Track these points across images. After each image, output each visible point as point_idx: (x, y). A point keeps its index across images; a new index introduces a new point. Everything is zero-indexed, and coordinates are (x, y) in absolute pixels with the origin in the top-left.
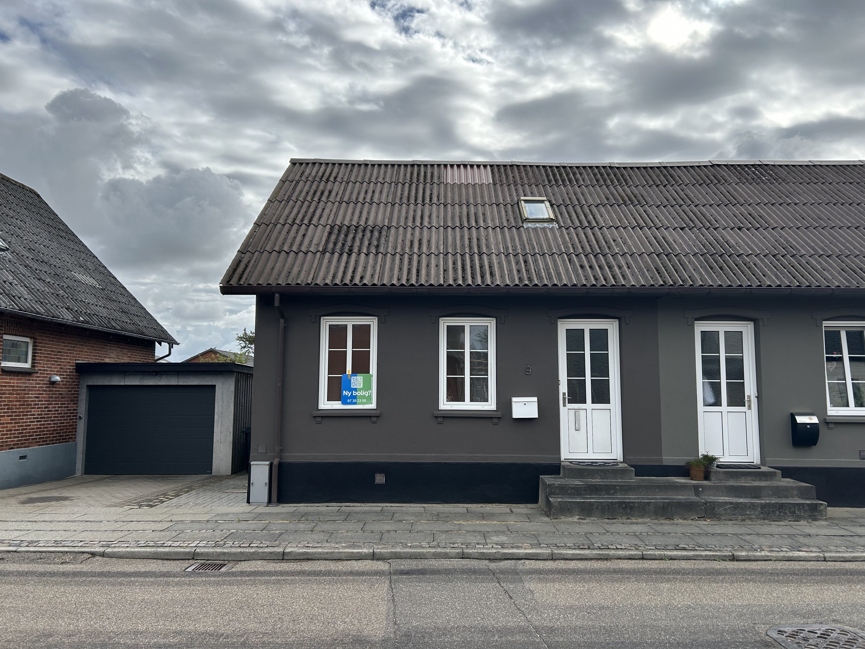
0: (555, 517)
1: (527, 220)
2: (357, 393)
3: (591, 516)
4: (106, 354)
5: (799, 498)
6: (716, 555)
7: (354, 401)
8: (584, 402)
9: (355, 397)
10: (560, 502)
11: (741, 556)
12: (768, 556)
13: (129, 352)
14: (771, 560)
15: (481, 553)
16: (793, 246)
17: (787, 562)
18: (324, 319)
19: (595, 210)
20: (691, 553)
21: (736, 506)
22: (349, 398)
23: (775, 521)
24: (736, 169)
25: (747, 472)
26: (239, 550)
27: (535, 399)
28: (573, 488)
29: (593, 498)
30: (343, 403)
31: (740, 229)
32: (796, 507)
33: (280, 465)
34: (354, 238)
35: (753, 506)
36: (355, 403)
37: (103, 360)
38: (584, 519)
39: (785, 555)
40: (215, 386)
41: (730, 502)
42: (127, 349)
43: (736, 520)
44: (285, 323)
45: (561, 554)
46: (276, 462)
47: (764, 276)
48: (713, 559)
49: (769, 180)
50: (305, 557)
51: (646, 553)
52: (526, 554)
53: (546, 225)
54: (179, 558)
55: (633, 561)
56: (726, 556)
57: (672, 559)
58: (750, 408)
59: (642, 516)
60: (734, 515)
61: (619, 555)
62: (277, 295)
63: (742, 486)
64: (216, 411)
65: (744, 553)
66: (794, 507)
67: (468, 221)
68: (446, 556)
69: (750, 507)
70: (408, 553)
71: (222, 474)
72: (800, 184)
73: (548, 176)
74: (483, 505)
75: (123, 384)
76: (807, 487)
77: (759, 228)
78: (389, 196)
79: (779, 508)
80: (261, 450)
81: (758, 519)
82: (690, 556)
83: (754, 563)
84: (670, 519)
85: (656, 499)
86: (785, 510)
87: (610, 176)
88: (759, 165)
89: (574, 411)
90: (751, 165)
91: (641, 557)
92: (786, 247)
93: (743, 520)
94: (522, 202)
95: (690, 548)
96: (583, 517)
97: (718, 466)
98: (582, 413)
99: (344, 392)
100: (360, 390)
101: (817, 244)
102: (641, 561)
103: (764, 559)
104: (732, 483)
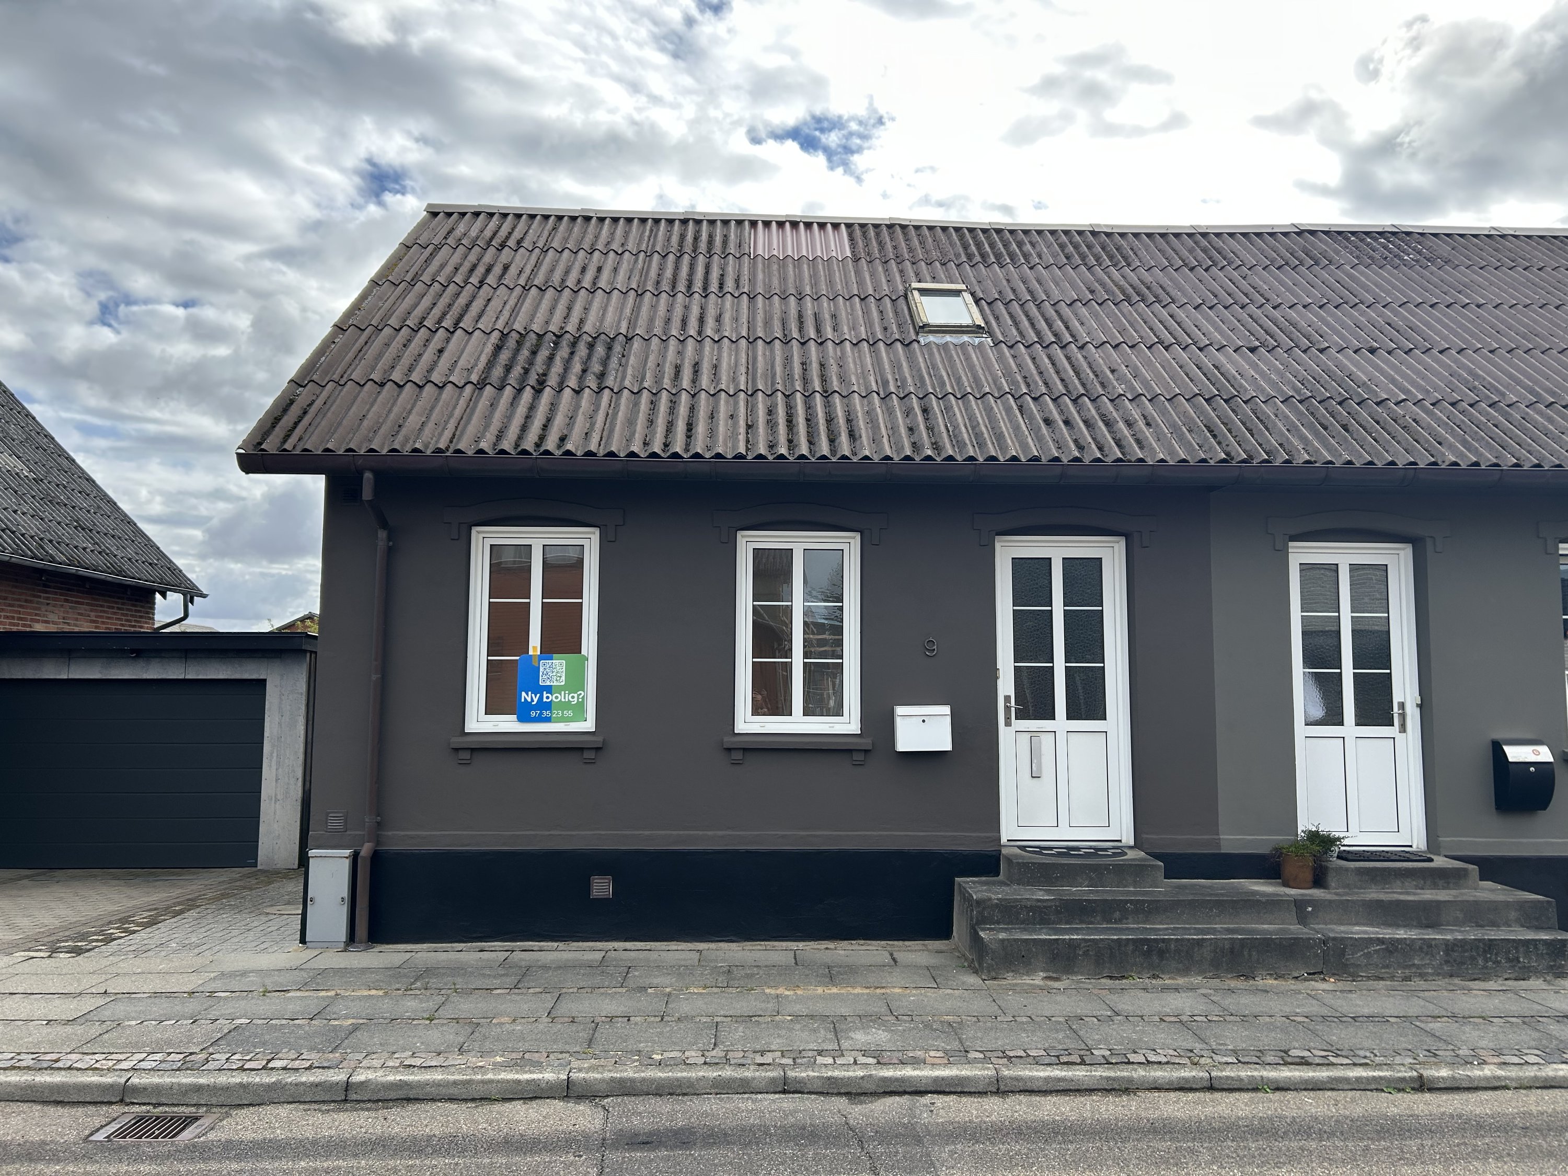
0: (993, 974)
1: (925, 328)
2: (552, 698)
3: (1076, 973)
4: (36, 614)
5: (1523, 926)
6: (1381, 1078)
7: (546, 713)
8: (1053, 717)
9: (548, 706)
10: (1003, 940)
11: (1438, 1078)
12: (1499, 1078)
13: (91, 611)
14: (1506, 1088)
15: (829, 1078)
16: (1488, 387)
17: (1545, 1092)
18: (478, 532)
19: (1066, 311)
20: (1323, 1074)
21: (1392, 947)
22: (536, 707)
23: (1475, 980)
24: (1347, 239)
25: (1407, 869)
26: (238, 1080)
27: (946, 710)
28: (1031, 908)
29: (1076, 931)
30: (521, 719)
31: (1372, 351)
32: (1521, 949)
33: (377, 857)
34: (551, 358)
35: (1428, 947)
36: (548, 720)
37: (30, 627)
38: (1057, 979)
39: (1539, 1074)
40: (265, 680)
41: (1378, 939)
42: (88, 604)
43: (1392, 978)
44: (389, 538)
45: (1018, 1079)
46: (366, 850)
47: (1440, 443)
48: (1373, 1086)
49: (1417, 261)
50: (401, 1094)
51: (1220, 1074)
52: (936, 1080)
53: (965, 338)
54: (88, 1099)
55: (1191, 1096)
56: (1403, 1079)
57: (1280, 1087)
58: (1403, 729)
59: (1185, 971)
60: (1387, 967)
61: (1155, 1080)
62: (368, 475)
63: (1399, 903)
64: (266, 734)
65: (1444, 1073)
66: (1516, 948)
67: (801, 329)
68: (745, 1088)
69: (1421, 948)
70: (652, 1081)
71: (278, 866)
72: (1481, 268)
73: (966, 247)
74: (831, 945)
75: (66, 677)
76: (1539, 901)
77: (1411, 350)
78: (632, 277)
79: (1485, 951)
80: (335, 823)
81: (1438, 974)
82: (1322, 1082)
83: (1472, 1097)
84: (1247, 977)
85: (1214, 931)
86: (1496, 954)
87: (1094, 250)
88: (1393, 233)
89: (1028, 736)
90: (1377, 233)
91: (1207, 1084)
92: (1475, 388)
93: (1407, 979)
94: (916, 293)
95: (1317, 1060)
96: (1054, 975)
97: (1342, 856)
98: (1047, 740)
99: (524, 694)
100: (560, 689)
101: (1536, 382)
102: (1208, 1096)
103: (1491, 1085)
104: (1374, 894)
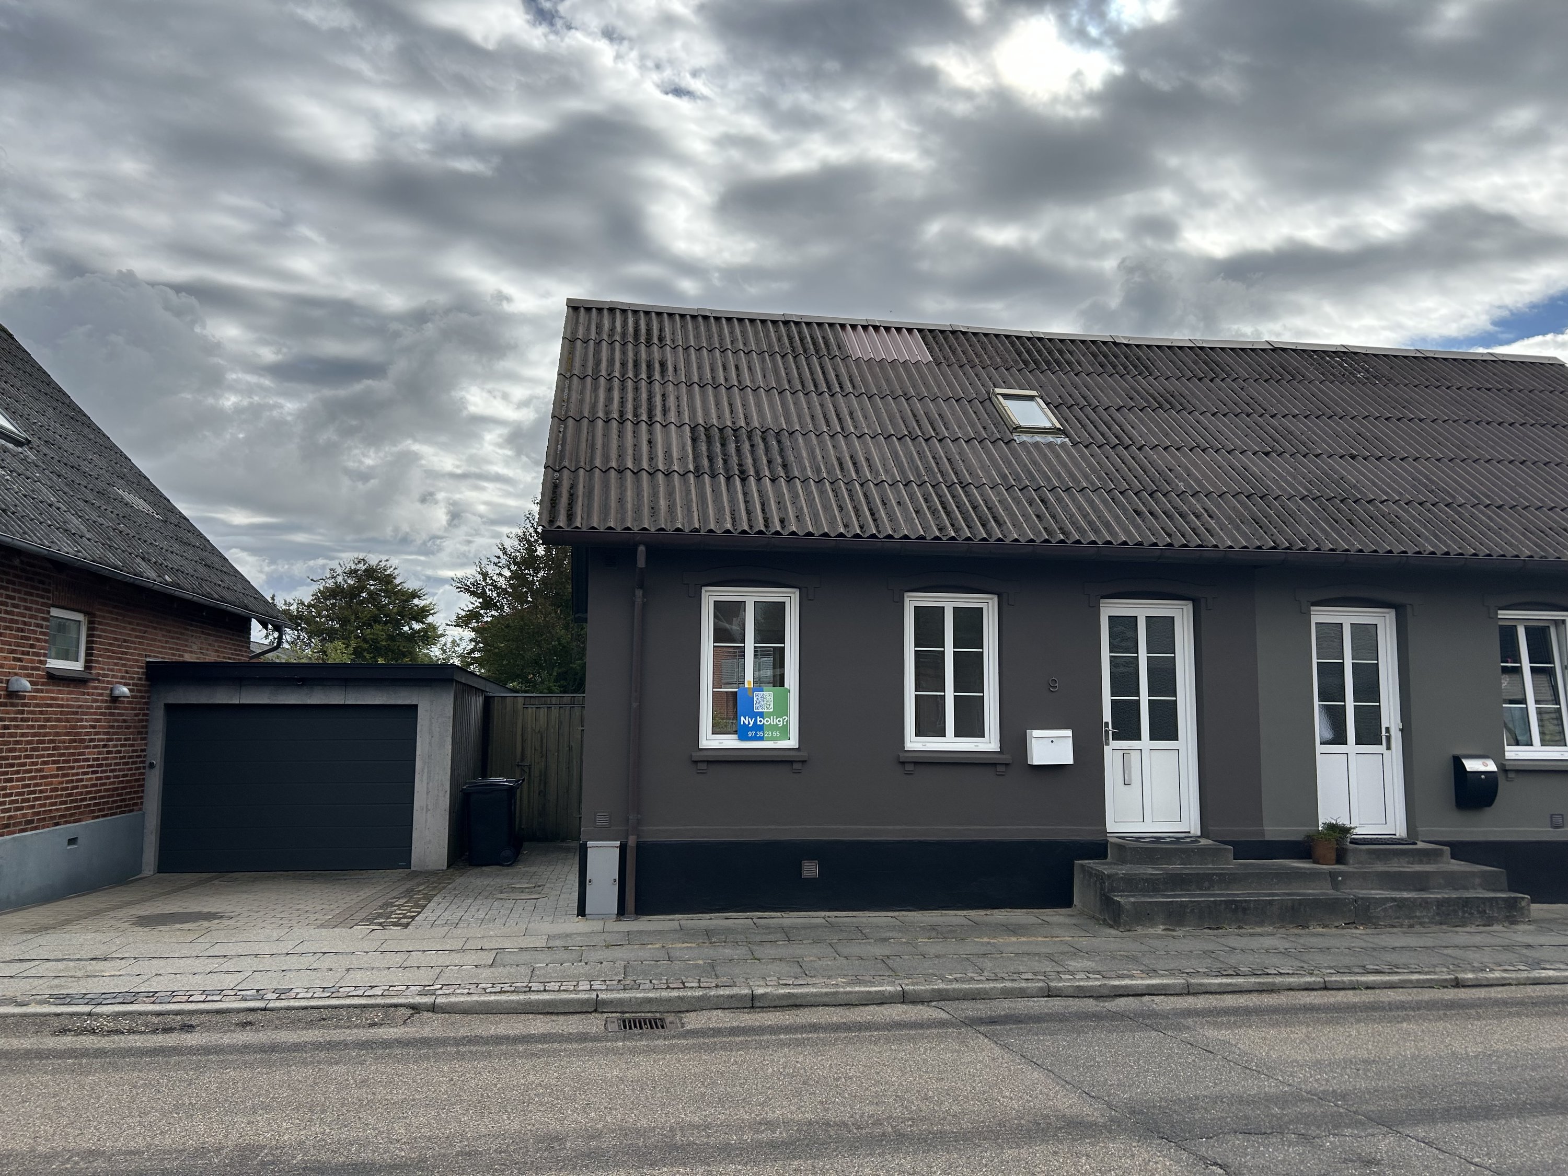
0: (1128, 927)
1: (1018, 429)
2: (764, 721)
3: (1182, 926)
5: (1484, 889)
6: (1432, 979)
7: (760, 734)
8: (1139, 738)
9: (761, 728)
10: (1134, 903)
11: (1468, 979)
12: (1504, 978)
14: (1510, 984)
15: (1078, 987)
16: (1442, 490)
17: (1535, 987)
18: (706, 591)
19: (1118, 415)
20: (1395, 978)
21: (1401, 904)
22: (751, 729)
23: (1457, 926)
24: (1311, 357)
25: (1401, 850)
27: (1069, 733)
28: (1147, 880)
29: (1180, 896)
30: (743, 738)
31: (1353, 457)
32: (1488, 904)
34: (738, 450)
35: (1425, 904)
36: (761, 739)
37: (180, 656)
38: (1174, 930)
39: (1529, 975)
40: (416, 706)
41: (1392, 898)
43: (1401, 926)
44: (644, 596)
45: (1201, 985)
46: (632, 841)
47: (1419, 536)
48: (1427, 985)
49: (1367, 379)
50: (790, 1002)
51: (1330, 979)
52: (1148, 986)
53: (1050, 438)
54: (571, 1011)
55: (1315, 993)
56: (1446, 980)
57: (1369, 987)
58: (1389, 748)
59: (1261, 923)
60: (1398, 918)
61: (1290, 984)
62: (642, 548)
63: (1400, 873)
64: (418, 753)
65: (1470, 976)
66: (1484, 903)
67: (920, 427)
68: (1022, 994)
69: (1420, 904)
70: (960, 990)
71: (430, 868)
72: (1415, 387)
73: (1020, 354)
74: (989, 912)
75: (237, 702)
76: (1494, 871)
77: (1381, 457)
78: (767, 375)
79: (1463, 906)
80: (602, 820)
81: (1432, 923)
82: (1395, 983)
83: (1493, 990)
84: (1303, 927)
85: (1277, 895)
86: (1471, 908)
87: (1120, 359)
88: (1344, 353)
89: (1121, 753)
90: (1332, 352)
91: (1322, 986)
92: (1433, 490)
93: (1411, 926)
94: (1000, 398)
95: (1388, 971)
96: (1171, 928)
97: (1354, 842)
98: (1135, 756)
99: (742, 718)
100: (769, 715)
101: (1474, 487)
102: (1325, 992)
103: (1500, 983)
104: (1380, 867)
